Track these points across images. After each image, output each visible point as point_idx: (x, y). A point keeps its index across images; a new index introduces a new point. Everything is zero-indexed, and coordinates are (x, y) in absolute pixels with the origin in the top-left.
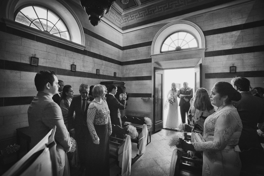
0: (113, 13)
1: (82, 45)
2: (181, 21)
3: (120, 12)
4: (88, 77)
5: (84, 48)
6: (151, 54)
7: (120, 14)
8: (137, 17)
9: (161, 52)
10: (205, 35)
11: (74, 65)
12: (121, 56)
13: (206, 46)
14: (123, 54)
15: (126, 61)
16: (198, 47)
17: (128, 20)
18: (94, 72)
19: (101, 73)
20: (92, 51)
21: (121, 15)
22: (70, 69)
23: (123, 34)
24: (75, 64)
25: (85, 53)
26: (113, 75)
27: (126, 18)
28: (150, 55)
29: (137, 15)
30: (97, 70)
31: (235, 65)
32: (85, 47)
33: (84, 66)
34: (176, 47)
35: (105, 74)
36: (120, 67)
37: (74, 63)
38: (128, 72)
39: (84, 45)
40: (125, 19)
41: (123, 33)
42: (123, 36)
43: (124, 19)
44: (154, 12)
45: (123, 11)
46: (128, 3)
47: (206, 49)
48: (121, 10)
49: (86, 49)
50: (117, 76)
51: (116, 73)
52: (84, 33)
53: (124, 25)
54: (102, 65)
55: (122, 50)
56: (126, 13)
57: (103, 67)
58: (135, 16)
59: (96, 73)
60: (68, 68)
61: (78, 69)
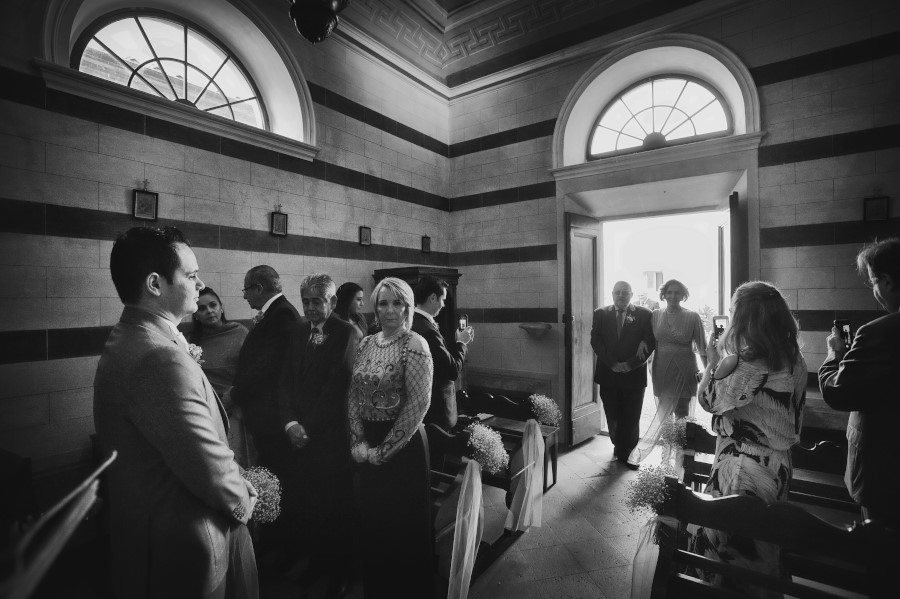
0: (413, 27)
1: (308, 143)
2: (664, 38)
3: (436, 22)
4: (330, 256)
5: (314, 155)
6: (551, 166)
7: (437, 28)
8: (498, 34)
9: (589, 157)
10: (758, 84)
11: (279, 213)
12: (445, 176)
13: (763, 125)
14: (453, 169)
15: (461, 195)
16: (732, 129)
17: (466, 48)
18: (353, 236)
19: (377, 239)
20: (342, 164)
21: (441, 32)
22: (267, 230)
23: (449, 99)
24: (284, 210)
25: (319, 170)
26: (418, 246)
27: (458, 41)
28: (550, 170)
29: (498, 28)
30: (361, 228)
31: (885, 193)
32: (316, 151)
33: (314, 217)
34: (644, 137)
35: (389, 244)
36: (444, 215)
37: (280, 206)
38: (470, 234)
39: (314, 144)
40: (456, 46)
41: (449, 96)
42: (450, 106)
43: (451, 45)
44: (558, 10)
45: (448, 17)
47: (764, 138)
48: (441, 14)
49: (320, 158)
50: (433, 248)
51: (429, 238)
52: (313, 99)
53: (454, 66)
54: (380, 210)
55: (447, 156)
56: (458, 23)
57: (383, 217)
58: (492, 31)
59: (357, 240)
60: (261, 224)
61: (295, 228)
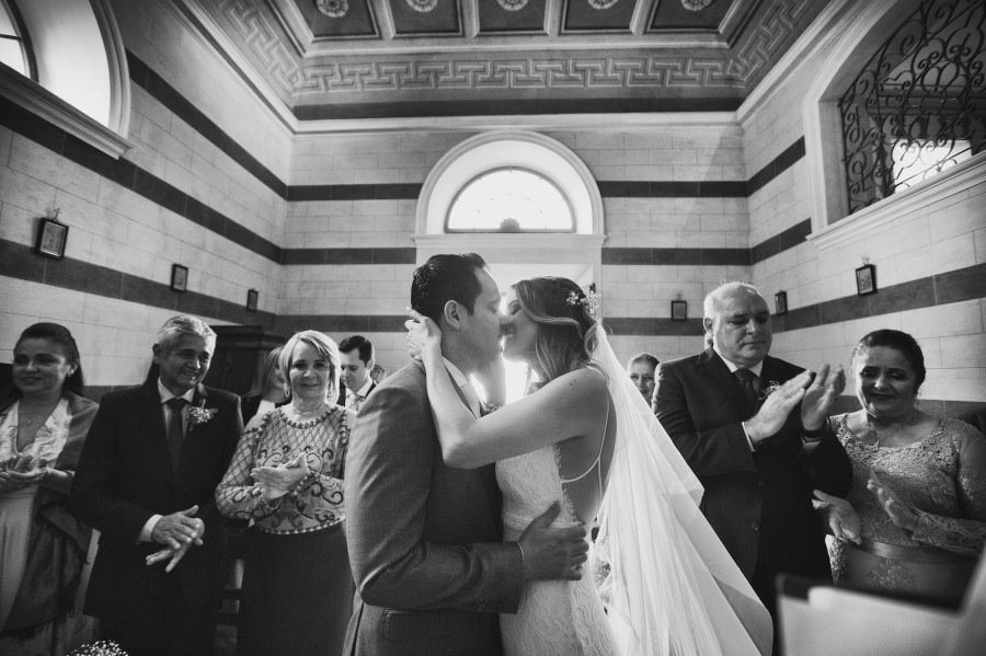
0: (269, 37)
1: (115, 129)
2: (529, 135)
3: (299, 42)
4: (127, 298)
5: (121, 151)
6: (413, 232)
7: (297, 49)
8: (367, 79)
9: (447, 230)
10: (603, 194)
11: (54, 221)
12: (280, 221)
13: (606, 231)
14: (290, 215)
15: (300, 246)
16: (575, 229)
17: (326, 83)
18: (163, 277)
19: (193, 285)
20: (158, 173)
21: (300, 55)
22: (28, 242)
23: (294, 133)
24: (62, 219)
25: (124, 173)
26: (243, 301)
27: (319, 71)
28: (412, 236)
29: (369, 74)
30: (175, 267)
31: (683, 299)
32: (127, 147)
33: (109, 239)
35: (208, 293)
36: (276, 268)
37: (57, 211)
38: (308, 294)
39: (124, 134)
40: (315, 76)
41: (296, 129)
42: (294, 141)
43: (309, 73)
44: (436, 77)
45: (314, 42)
46: (342, 14)
47: (605, 241)
48: (304, 33)
49: (130, 157)
50: (260, 306)
51: (257, 293)
52: (132, 77)
53: (308, 98)
54: (202, 248)
55: (284, 198)
56: (324, 52)
57: (205, 257)
58: (361, 75)
59: (167, 282)
60: (20, 234)
61: (76, 250)
